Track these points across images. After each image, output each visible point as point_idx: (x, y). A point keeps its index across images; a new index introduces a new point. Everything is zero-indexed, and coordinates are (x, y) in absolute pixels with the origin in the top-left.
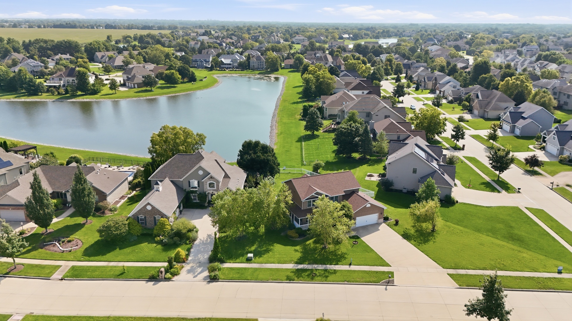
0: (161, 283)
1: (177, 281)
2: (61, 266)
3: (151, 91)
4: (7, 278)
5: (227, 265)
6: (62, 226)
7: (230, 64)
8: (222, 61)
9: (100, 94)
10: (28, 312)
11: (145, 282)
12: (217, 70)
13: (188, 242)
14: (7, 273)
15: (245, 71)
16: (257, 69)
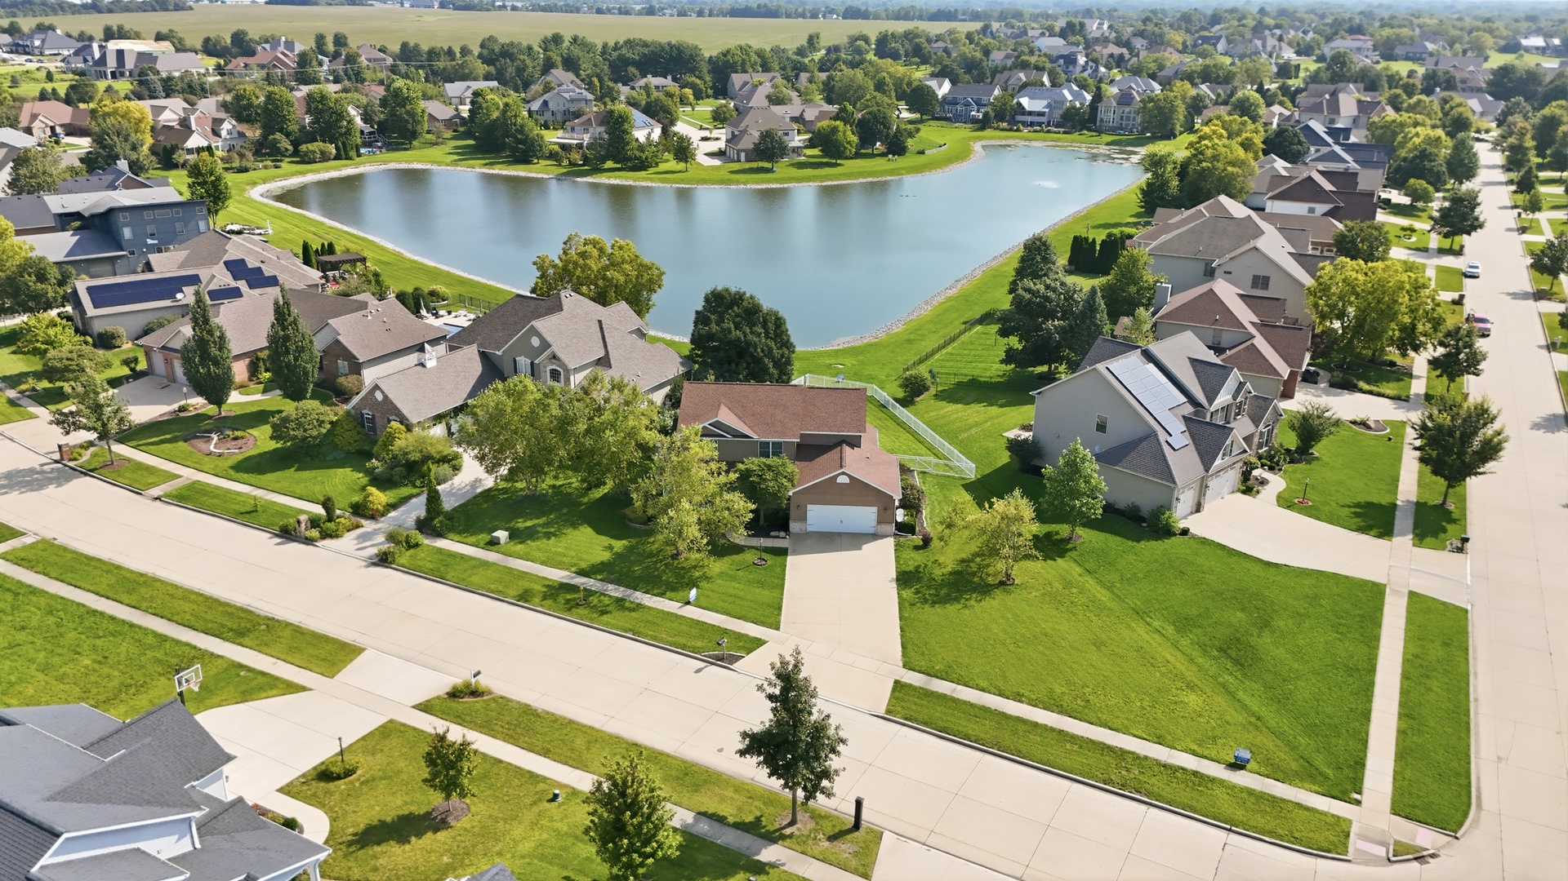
0: (295, 545)
1: (324, 547)
2: (180, 477)
3: (770, 171)
4: (88, 478)
5: (442, 543)
6: (254, 409)
7: (1041, 114)
8: (1019, 104)
9: (652, 170)
10: (49, 535)
11: (269, 535)
12: (997, 128)
13: (418, 483)
14: (92, 470)
15: (1075, 136)
16: (1112, 130)
